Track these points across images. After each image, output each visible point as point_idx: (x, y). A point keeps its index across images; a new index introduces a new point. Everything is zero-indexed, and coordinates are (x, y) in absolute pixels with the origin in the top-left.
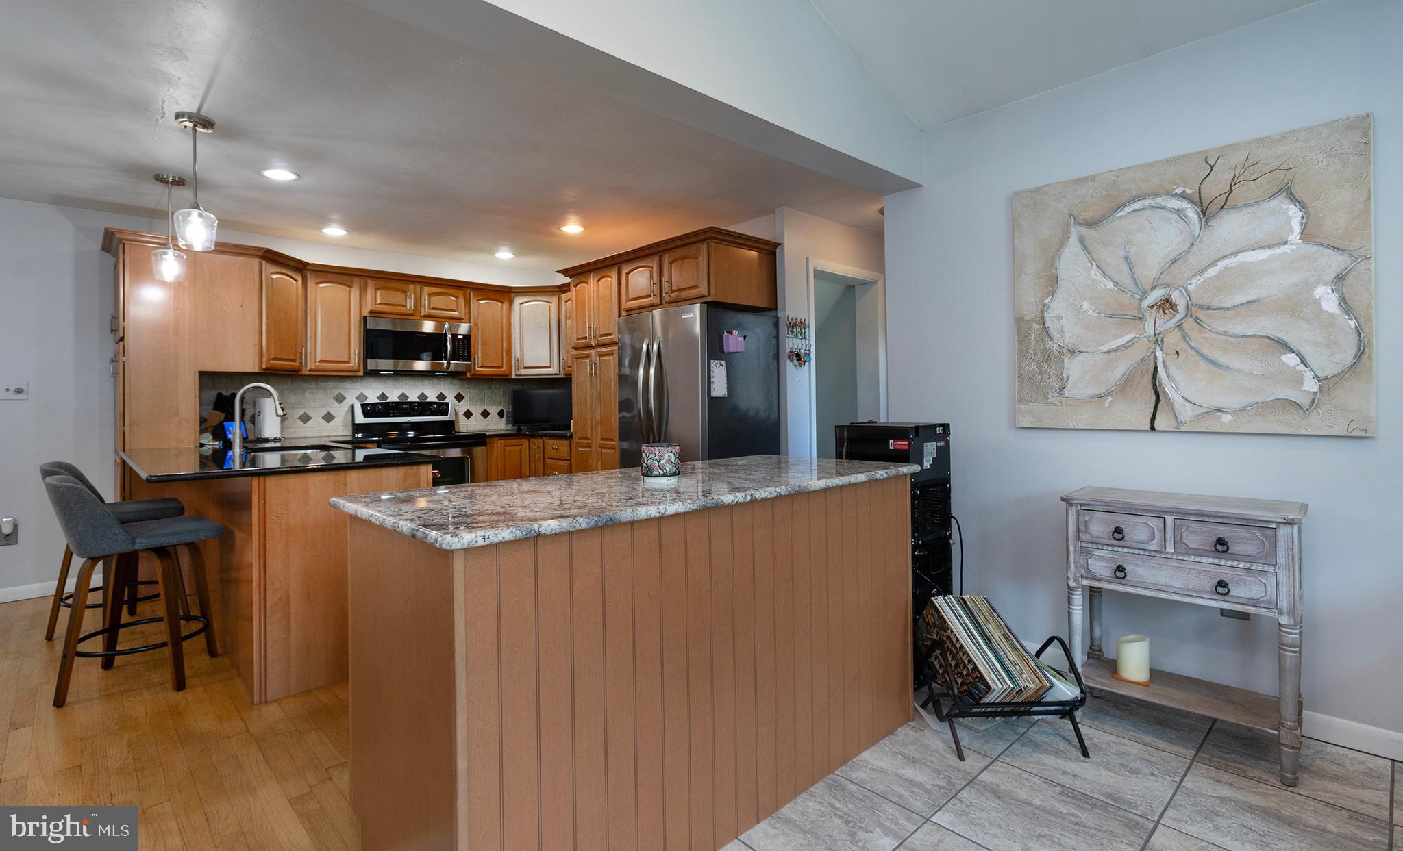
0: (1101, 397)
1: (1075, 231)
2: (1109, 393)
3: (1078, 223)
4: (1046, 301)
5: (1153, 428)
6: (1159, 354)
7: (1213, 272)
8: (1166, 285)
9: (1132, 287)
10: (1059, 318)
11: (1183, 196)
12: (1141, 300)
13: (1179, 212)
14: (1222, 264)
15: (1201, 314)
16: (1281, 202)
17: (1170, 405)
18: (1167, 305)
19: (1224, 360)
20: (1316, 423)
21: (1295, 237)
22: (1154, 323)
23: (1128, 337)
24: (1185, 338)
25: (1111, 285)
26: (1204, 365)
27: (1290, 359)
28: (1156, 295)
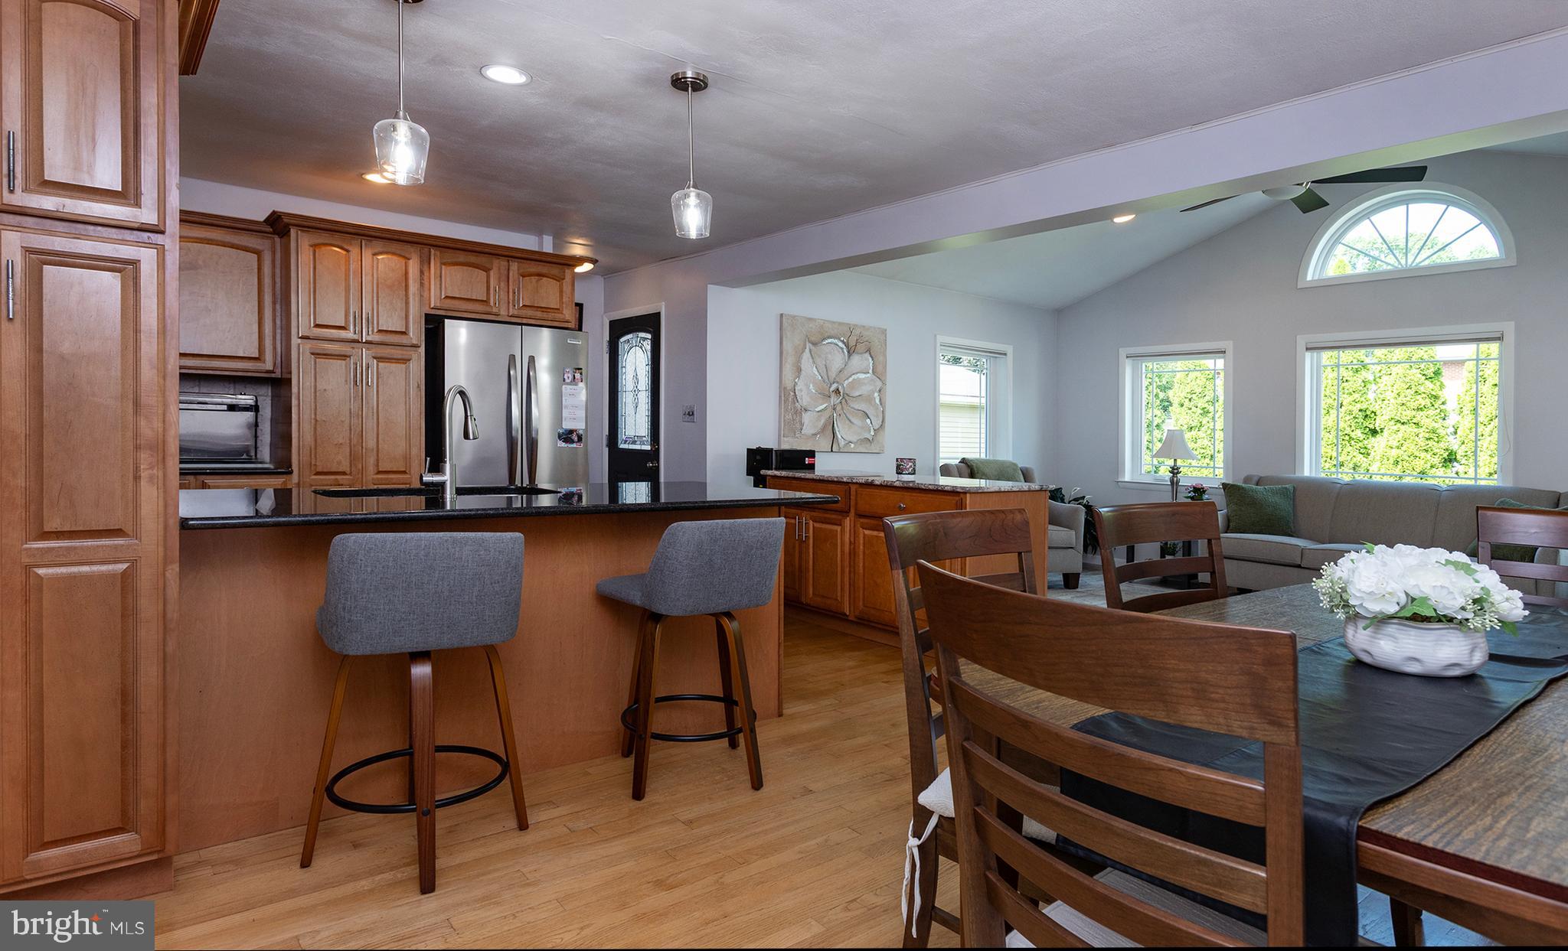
0: (815, 435)
1: (808, 345)
2: (818, 433)
3: (809, 342)
4: (796, 380)
5: (832, 451)
6: (835, 415)
7: (851, 380)
8: (838, 382)
9: (827, 380)
10: (801, 390)
11: (843, 341)
12: (830, 387)
13: (842, 348)
14: (853, 377)
15: (847, 398)
16: (867, 355)
17: (837, 439)
18: (837, 391)
19: (853, 420)
20: (874, 448)
21: (871, 371)
22: (834, 400)
23: (825, 406)
24: (842, 408)
25: (820, 378)
26: (847, 422)
27: (868, 421)
28: (834, 386)
